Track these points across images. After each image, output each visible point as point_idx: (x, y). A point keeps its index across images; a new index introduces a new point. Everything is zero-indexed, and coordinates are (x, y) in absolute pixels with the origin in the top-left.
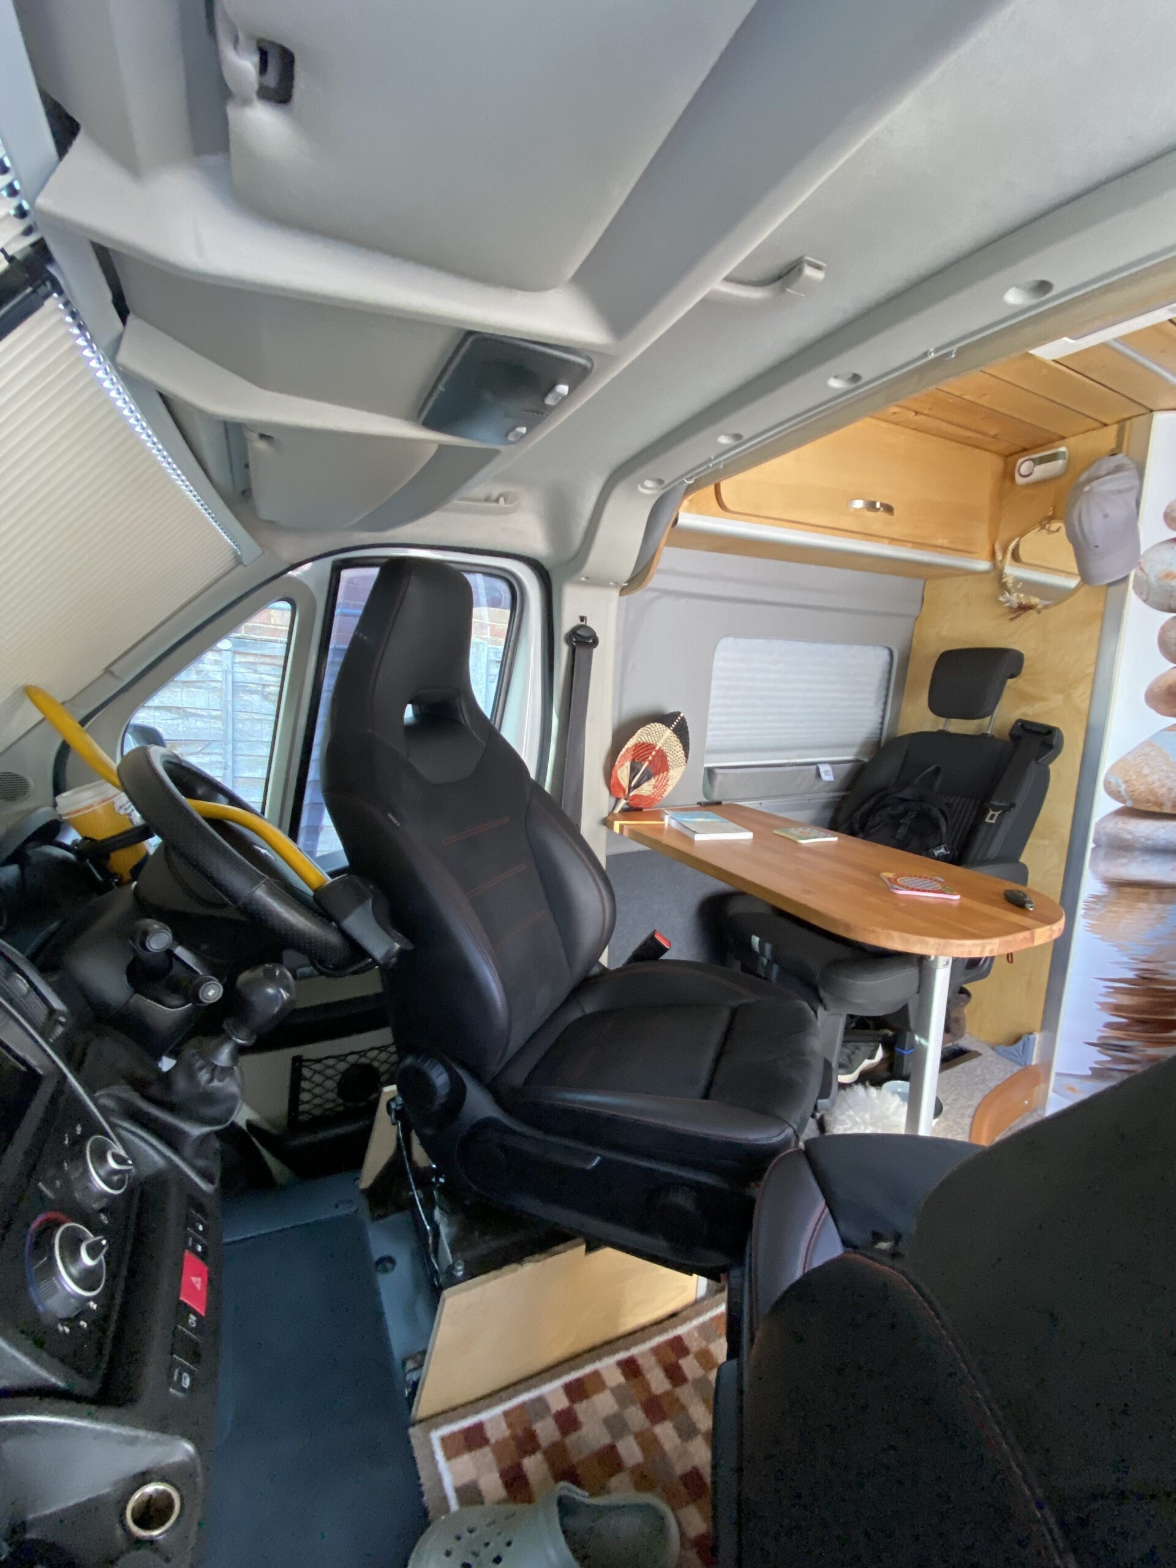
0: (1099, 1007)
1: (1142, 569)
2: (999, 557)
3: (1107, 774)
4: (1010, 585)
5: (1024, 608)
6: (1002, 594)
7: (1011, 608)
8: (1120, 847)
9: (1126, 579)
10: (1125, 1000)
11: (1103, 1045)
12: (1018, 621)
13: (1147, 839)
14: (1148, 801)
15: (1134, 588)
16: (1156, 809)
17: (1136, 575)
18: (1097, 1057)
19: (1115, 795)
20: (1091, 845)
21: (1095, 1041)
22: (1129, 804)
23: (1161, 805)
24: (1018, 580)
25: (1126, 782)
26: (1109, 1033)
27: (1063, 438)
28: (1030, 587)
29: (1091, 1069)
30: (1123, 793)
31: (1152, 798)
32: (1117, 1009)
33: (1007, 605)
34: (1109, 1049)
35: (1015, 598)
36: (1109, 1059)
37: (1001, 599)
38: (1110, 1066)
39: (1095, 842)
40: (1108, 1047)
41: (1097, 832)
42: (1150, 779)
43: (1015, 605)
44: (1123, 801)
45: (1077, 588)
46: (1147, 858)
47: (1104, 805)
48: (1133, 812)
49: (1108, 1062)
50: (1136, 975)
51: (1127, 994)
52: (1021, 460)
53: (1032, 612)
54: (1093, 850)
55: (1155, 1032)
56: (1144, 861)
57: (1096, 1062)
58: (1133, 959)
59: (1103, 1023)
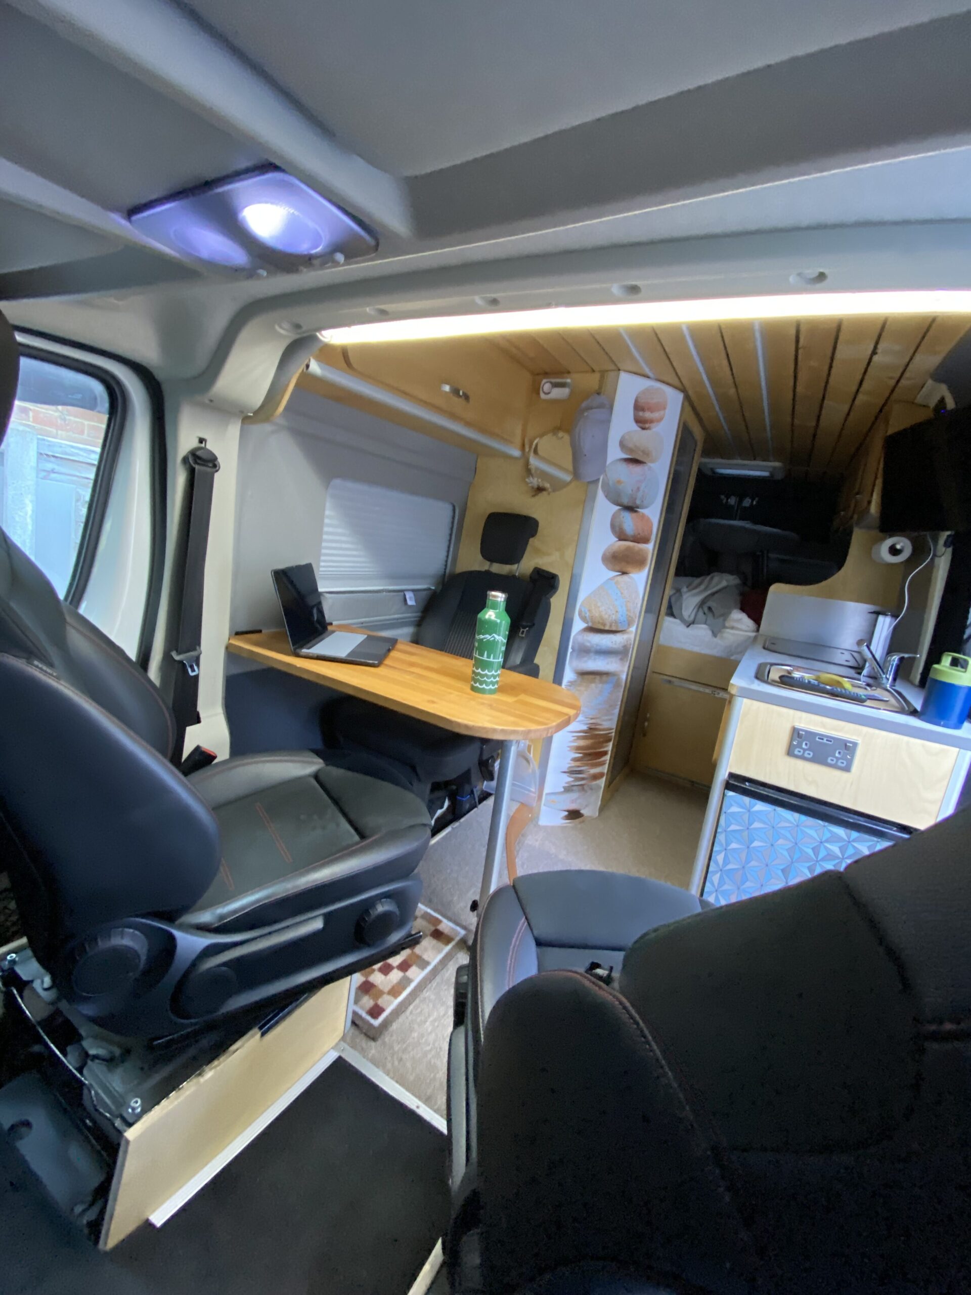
0: (569, 749)
1: (606, 475)
2: (527, 450)
3: (581, 606)
4: (533, 471)
5: (540, 490)
6: (528, 477)
7: (533, 488)
8: (584, 651)
9: (598, 480)
10: (582, 743)
11: (571, 772)
12: (537, 498)
13: (597, 645)
14: (599, 623)
15: (602, 487)
16: (602, 627)
17: (603, 479)
18: (567, 779)
19: (584, 619)
20: (570, 650)
21: (567, 770)
22: (590, 624)
23: (604, 625)
24: (537, 469)
25: (589, 611)
26: (573, 764)
27: (569, 372)
28: (544, 475)
29: (564, 787)
30: (588, 618)
31: (601, 621)
32: (578, 748)
33: (530, 485)
34: (573, 774)
35: (535, 481)
36: (573, 779)
37: (527, 480)
38: (573, 784)
39: (572, 648)
40: (573, 772)
41: (574, 642)
42: (601, 609)
43: (536, 486)
44: (587, 623)
45: (570, 482)
46: (597, 657)
47: (578, 625)
48: (592, 630)
49: (573, 781)
50: (587, 727)
51: (584, 739)
52: (544, 381)
53: (545, 493)
54: (571, 653)
55: (594, 760)
56: (595, 659)
57: (566, 783)
58: (587, 718)
59: (570, 758)
